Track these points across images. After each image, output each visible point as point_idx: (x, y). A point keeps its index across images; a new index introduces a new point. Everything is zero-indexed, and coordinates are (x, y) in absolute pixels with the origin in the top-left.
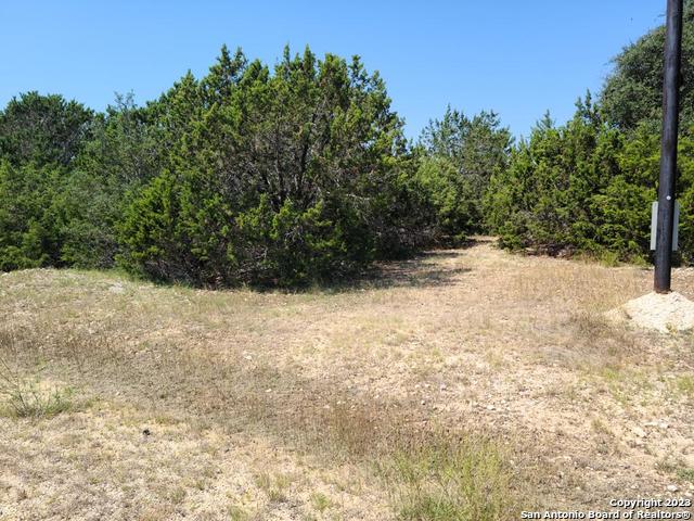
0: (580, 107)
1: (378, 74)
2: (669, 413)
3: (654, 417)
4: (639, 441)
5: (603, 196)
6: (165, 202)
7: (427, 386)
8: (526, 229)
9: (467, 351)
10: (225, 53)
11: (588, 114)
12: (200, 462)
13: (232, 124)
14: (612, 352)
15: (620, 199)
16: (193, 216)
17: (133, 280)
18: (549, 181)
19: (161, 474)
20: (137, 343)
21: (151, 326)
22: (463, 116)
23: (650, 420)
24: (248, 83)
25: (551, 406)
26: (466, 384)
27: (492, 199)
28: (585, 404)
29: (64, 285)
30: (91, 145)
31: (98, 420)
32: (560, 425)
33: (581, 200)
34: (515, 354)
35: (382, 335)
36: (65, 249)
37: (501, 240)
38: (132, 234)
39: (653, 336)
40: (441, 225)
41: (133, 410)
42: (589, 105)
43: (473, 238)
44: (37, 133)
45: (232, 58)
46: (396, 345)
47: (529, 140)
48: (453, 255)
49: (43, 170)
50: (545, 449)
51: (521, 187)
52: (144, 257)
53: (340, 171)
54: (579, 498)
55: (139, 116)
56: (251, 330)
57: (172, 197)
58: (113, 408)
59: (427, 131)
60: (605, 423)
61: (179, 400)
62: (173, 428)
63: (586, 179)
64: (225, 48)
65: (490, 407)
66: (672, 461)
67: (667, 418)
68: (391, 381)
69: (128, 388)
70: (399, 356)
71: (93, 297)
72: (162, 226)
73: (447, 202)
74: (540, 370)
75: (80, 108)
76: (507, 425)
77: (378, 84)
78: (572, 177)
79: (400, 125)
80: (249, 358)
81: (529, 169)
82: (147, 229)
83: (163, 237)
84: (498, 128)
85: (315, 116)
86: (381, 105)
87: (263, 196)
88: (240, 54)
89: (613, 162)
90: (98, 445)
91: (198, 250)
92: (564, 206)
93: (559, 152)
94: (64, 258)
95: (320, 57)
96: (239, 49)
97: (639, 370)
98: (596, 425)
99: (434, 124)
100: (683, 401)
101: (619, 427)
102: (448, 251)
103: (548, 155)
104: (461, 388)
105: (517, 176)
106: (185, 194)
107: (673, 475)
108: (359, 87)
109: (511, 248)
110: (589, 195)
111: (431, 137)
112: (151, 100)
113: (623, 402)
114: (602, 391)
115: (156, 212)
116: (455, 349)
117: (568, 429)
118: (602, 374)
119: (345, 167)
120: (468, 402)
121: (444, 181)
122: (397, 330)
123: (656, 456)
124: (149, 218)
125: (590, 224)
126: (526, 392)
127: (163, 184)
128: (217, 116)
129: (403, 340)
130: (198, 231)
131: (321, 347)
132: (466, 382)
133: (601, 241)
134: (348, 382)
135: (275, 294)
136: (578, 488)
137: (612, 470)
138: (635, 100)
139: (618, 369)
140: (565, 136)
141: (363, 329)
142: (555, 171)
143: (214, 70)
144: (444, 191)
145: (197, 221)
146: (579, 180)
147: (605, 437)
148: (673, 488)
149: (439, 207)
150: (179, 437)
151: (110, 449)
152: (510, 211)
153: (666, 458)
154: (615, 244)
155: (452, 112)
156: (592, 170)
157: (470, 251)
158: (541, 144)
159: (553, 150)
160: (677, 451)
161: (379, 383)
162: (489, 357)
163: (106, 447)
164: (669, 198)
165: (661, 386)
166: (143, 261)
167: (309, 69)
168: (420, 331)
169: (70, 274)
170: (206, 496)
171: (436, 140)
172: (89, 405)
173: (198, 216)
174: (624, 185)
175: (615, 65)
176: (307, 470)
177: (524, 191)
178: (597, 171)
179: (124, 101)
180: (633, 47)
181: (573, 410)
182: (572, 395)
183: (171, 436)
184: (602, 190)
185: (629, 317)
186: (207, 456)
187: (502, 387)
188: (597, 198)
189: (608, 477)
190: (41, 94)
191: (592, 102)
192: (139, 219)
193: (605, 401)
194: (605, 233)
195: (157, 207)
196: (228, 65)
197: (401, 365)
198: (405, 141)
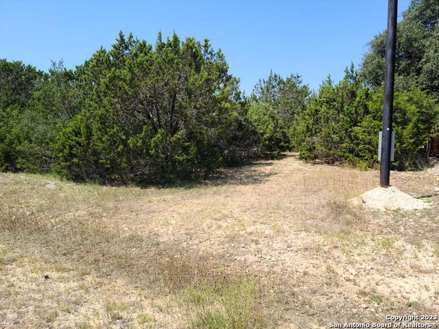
0: (347, 73)
1: (220, 51)
2: (373, 260)
3: (363, 263)
4: (351, 277)
5: (359, 128)
6: (83, 130)
7: (233, 245)
8: (314, 148)
9: (262, 223)
10: (122, 37)
11: (351, 77)
12: (75, 296)
13: (125, 81)
14: (348, 223)
15: (369, 130)
16: (101, 139)
17: (62, 180)
18: (328, 118)
19: (46, 303)
20: (57, 220)
21: (68, 210)
22: (279, 77)
23: (361, 264)
24: (136, 55)
25: (304, 257)
26: (257, 244)
27: (295, 129)
28: (325, 255)
29: (17, 183)
30: (37, 94)
31: (19, 269)
32: (307, 268)
33: (346, 130)
34: (291, 225)
35: (212, 214)
36: (19, 160)
37: (300, 155)
38: (61, 151)
39: (375, 214)
40: (263, 145)
41: (43, 263)
42: (352, 72)
43: (284, 153)
44: (5, 86)
45: (126, 39)
46: (219, 220)
47: (318, 93)
48: (270, 164)
49: (8, 109)
50: (294, 282)
51: (311, 121)
52: (69, 166)
53: (195, 111)
54: (307, 312)
55: (68, 76)
56: (132, 212)
57: (88, 127)
58: (30, 262)
59: (257, 86)
60: (334, 267)
61: (75, 256)
62: (65, 275)
63: (349, 117)
64: (122, 33)
65: (268, 258)
66: (367, 290)
67: (372, 263)
68: (212, 242)
69: (44, 249)
70: (220, 227)
71: (34, 191)
72: (80, 145)
73: (268, 131)
74: (303, 234)
75: (34, 70)
76: (275, 269)
77: (221, 57)
78: (341, 116)
79: (237, 83)
80: (126, 229)
81: (316, 111)
82: (71, 147)
83: (81, 152)
84: (302, 85)
85: (180, 77)
86: (222, 71)
87: (145, 127)
88: (131, 37)
89: (366, 107)
90: (13, 285)
91: (104, 161)
92: (337, 133)
93: (334, 100)
94: (18, 166)
95: (183, 39)
96: (131, 34)
97: (361, 234)
98: (328, 268)
99: (262, 82)
100: (383, 253)
101: (342, 269)
102: (268, 162)
103: (327, 102)
104: (253, 246)
105: (309, 115)
106: (95, 126)
107: (367, 298)
108: (208, 58)
109: (306, 159)
110: (351, 127)
111: (260, 90)
112: (79, 65)
113: (347, 254)
114: (336, 247)
115: (76, 136)
116: (255, 222)
117: (311, 271)
118: (338, 236)
119: (198, 109)
120: (256, 255)
121: (266, 118)
122: (223, 211)
123: (359, 286)
124: (72, 140)
125: (352, 145)
126: (291, 248)
127: (82, 119)
128: (115, 76)
129: (225, 217)
130: (104, 149)
131: (173, 222)
132: (257, 243)
133: (358, 156)
134: (185, 244)
135: (153, 189)
136: (307, 306)
137: (330, 295)
138: (381, 69)
139: (349, 233)
140: (338, 91)
141: (202, 210)
142: (331, 112)
143: (114, 47)
144: (267, 124)
145: (103, 142)
146: (345, 118)
147: (332, 275)
148: (364, 306)
149: (262, 134)
150: (67, 280)
151: (20, 288)
152: (305, 136)
153: (365, 288)
154: (366, 158)
155: (273, 74)
156: (353, 112)
157: (282, 162)
158: (324, 95)
159: (331, 99)
160: (373, 283)
161: (204, 244)
162: (274, 227)
163: (18, 286)
164: (388, 129)
165: (373, 243)
166: (69, 168)
167: (176, 47)
168: (237, 212)
169: (22, 176)
170: (72, 317)
171: (263, 92)
172: (14, 260)
173: (104, 139)
174: (371, 121)
175: (369, 47)
176: (143, 298)
177: (313, 124)
178: (356, 112)
179: (57, 66)
180: (381, 36)
181: (317, 259)
182: (318, 249)
183: (61, 279)
184: (359, 124)
185: (364, 202)
186: (82, 291)
187: (278, 244)
188: (356, 129)
189: (328, 299)
190: (8, 61)
191: (354, 70)
192: (66, 141)
193: (336, 253)
194: (360, 151)
195: (77, 134)
196: (123, 44)
197: (220, 232)
198: (240, 92)
